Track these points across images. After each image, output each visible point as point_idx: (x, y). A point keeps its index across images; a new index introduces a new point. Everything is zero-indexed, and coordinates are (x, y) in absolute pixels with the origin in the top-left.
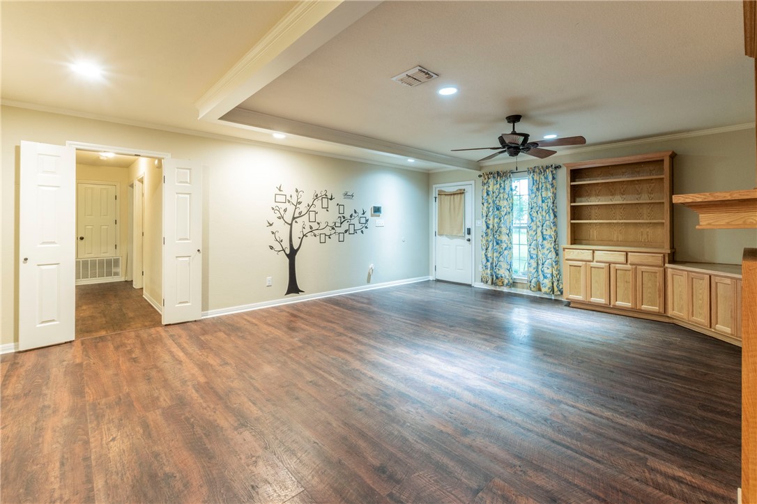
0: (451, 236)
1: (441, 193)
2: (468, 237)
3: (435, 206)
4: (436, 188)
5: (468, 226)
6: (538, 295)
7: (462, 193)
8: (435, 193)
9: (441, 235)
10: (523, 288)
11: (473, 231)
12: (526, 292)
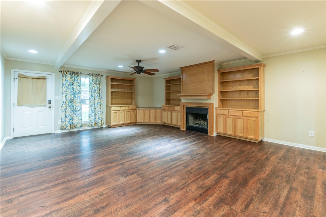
6: (96, 127)
10: (86, 127)
12: (87, 128)
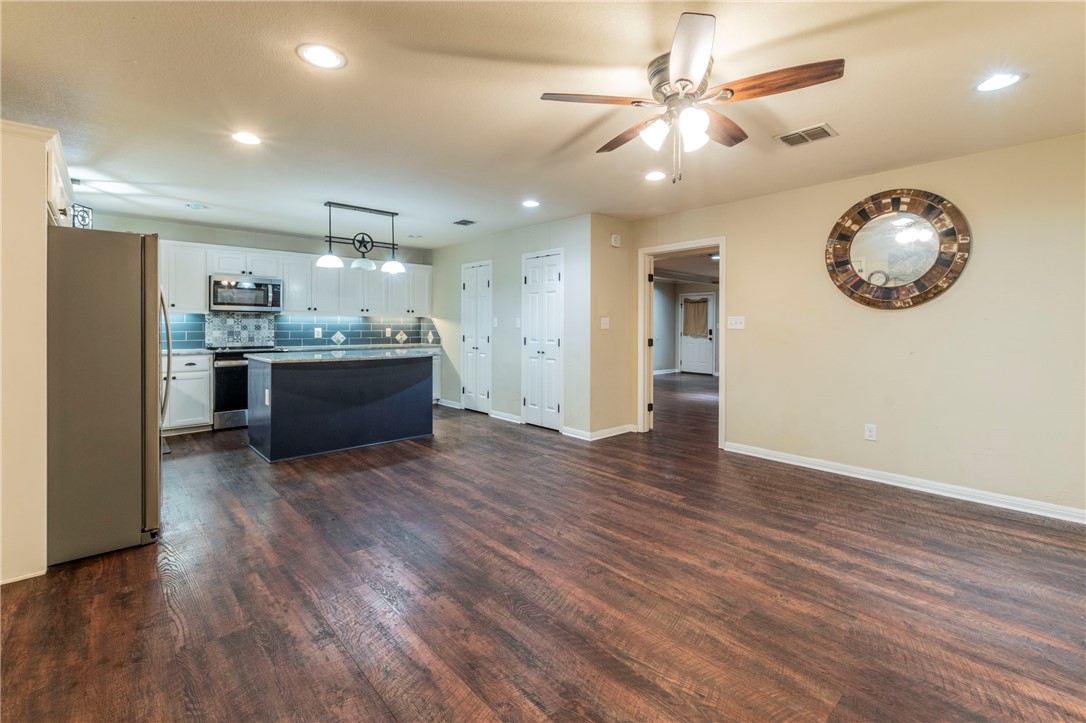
0: (695, 336)
1: (687, 301)
2: (709, 336)
3: (681, 312)
4: (682, 297)
5: (710, 327)
7: (705, 301)
8: (681, 301)
9: (686, 335)
11: (714, 332)
